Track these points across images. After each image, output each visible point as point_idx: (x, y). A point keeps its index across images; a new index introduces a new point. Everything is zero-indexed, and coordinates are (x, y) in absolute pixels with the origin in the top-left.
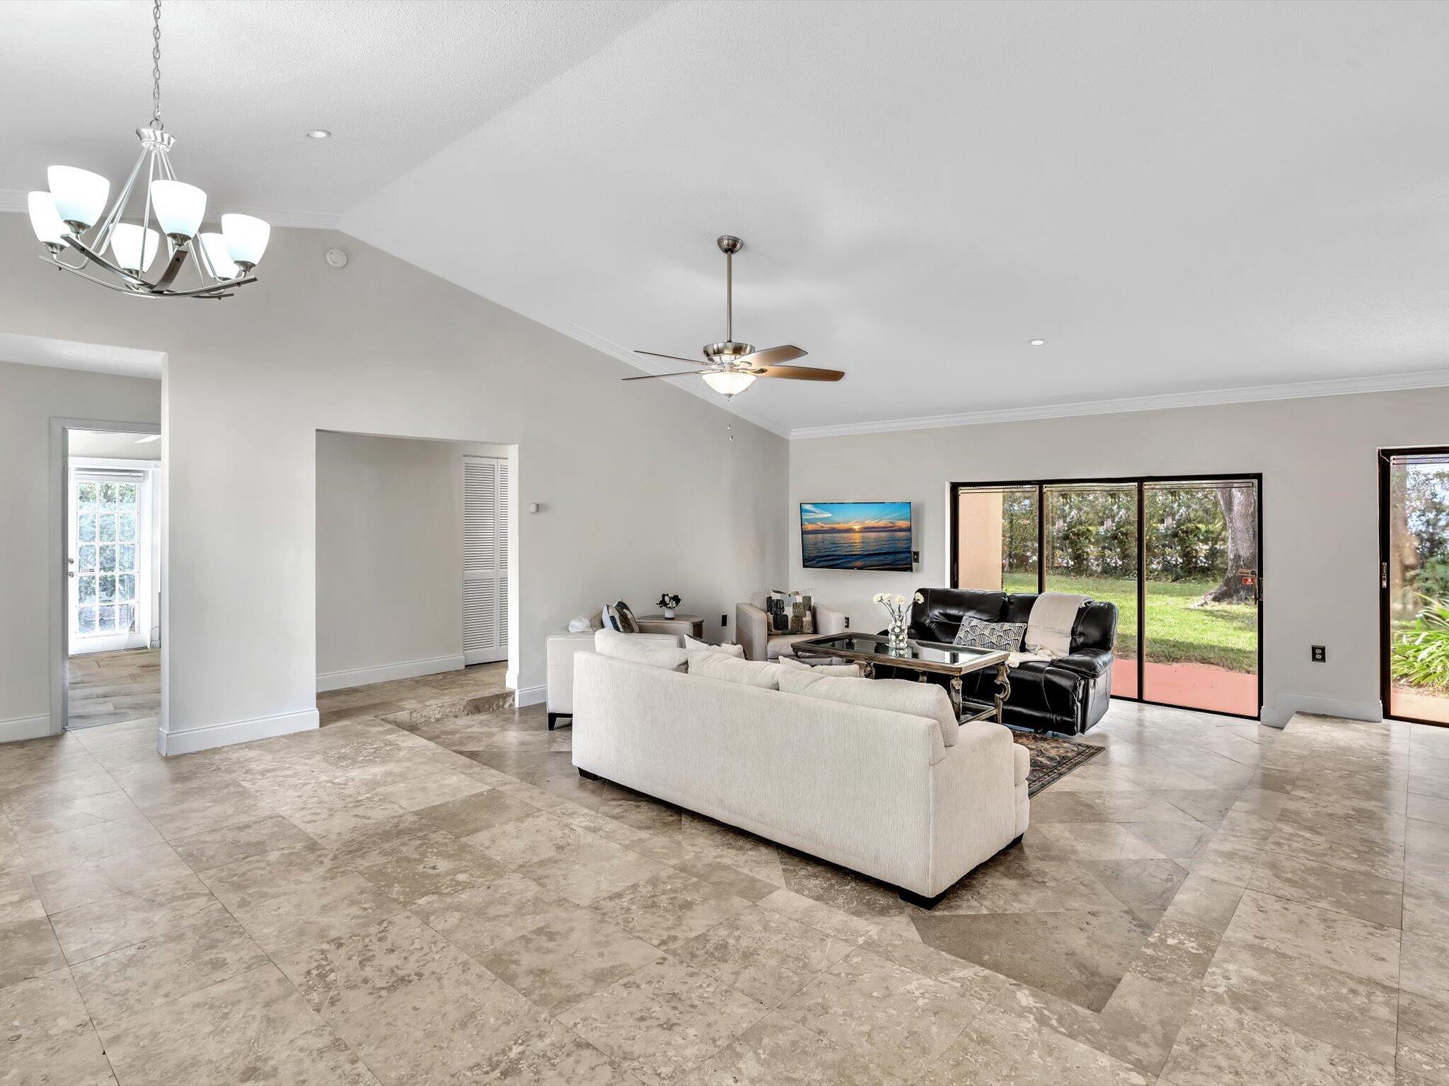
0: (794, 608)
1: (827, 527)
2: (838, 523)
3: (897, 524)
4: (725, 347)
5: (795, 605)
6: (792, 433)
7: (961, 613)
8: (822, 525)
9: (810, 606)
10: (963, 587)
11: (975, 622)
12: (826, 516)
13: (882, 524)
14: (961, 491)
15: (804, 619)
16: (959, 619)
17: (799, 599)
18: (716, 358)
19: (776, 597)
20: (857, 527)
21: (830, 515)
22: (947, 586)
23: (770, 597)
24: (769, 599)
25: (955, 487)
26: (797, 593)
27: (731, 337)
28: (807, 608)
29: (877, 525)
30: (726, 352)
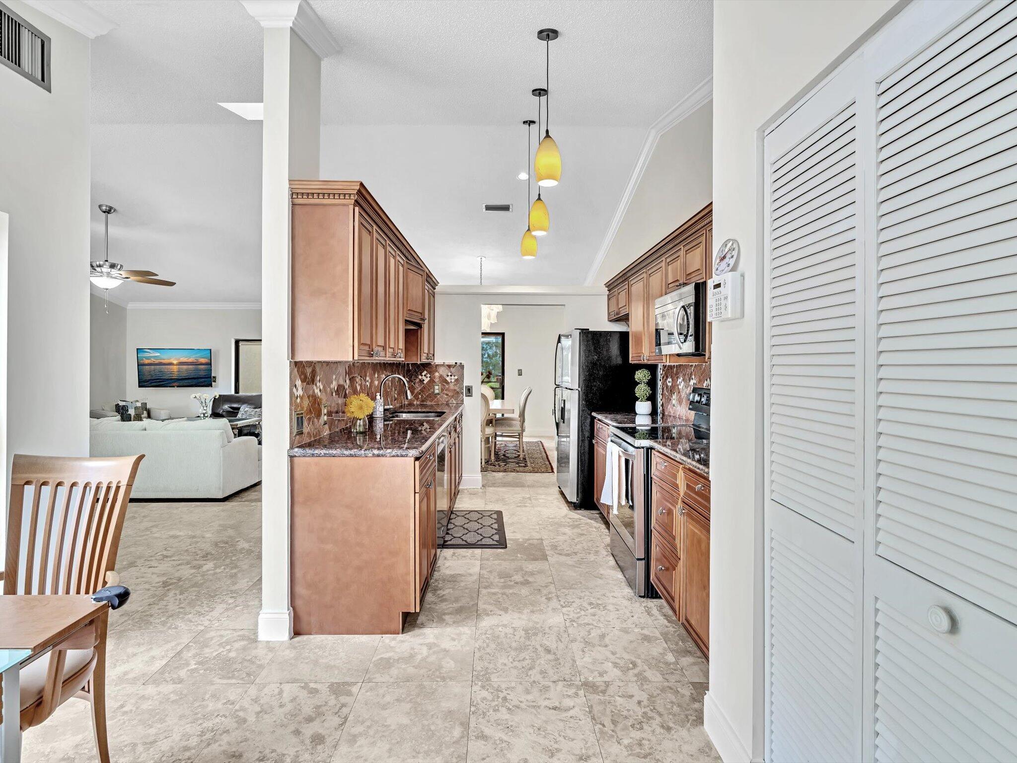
0: (135, 410)
1: (157, 362)
2: (164, 359)
3: (200, 361)
4: (105, 264)
5: (136, 408)
6: (129, 305)
7: (239, 406)
8: (154, 360)
9: (146, 408)
10: (241, 393)
11: (247, 409)
12: (156, 355)
13: (190, 360)
14: (241, 344)
15: (142, 416)
16: (238, 409)
17: (139, 404)
18: (98, 269)
19: (121, 404)
20: (175, 362)
21: (159, 354)
22: (233, 392)
23: (118, 404)
24: (117, 406)
25: (237, 342)
26: (137, 401)
27: (107, 258)
28: (144, 409)
29: (187, 361)
30: (104, 266)
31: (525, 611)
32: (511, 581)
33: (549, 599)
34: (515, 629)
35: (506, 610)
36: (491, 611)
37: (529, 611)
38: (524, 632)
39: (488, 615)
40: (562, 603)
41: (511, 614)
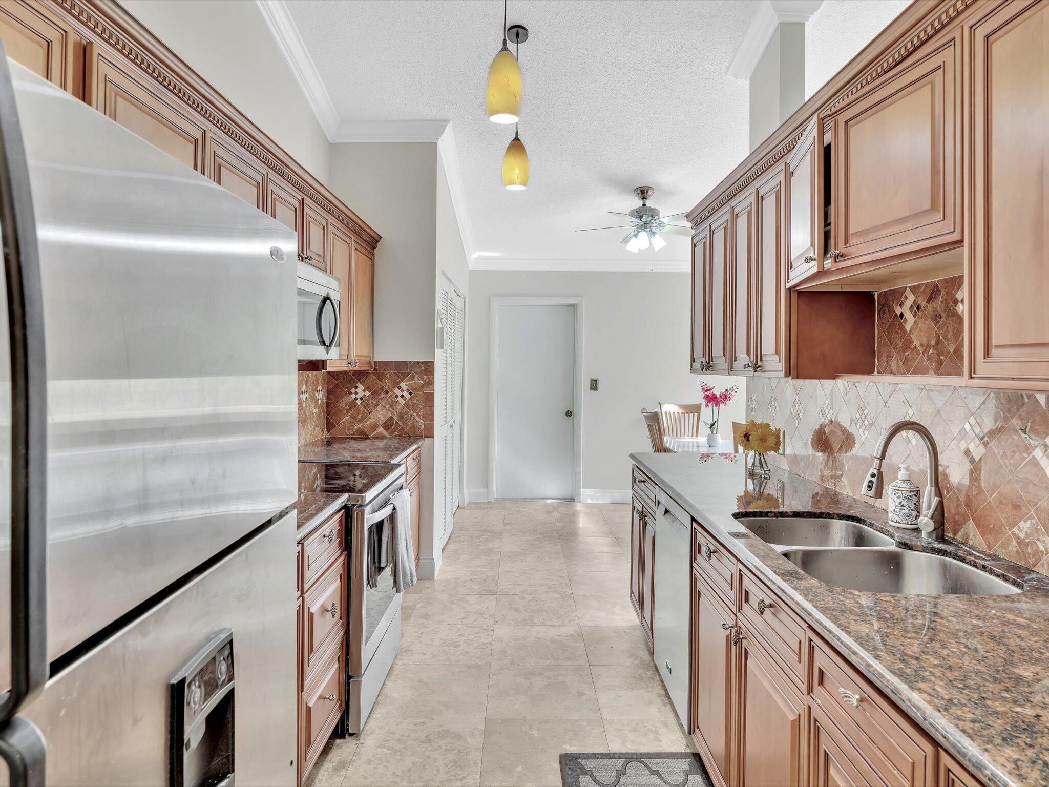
31: (532, 639)
32: (549, 678)
33: (503, 652)
34: (543, 624)
35: (553, 641)
36: (568, 639)
37: (528, 639)
38: (535, 621)
39: (571, 636)
40: (489, 647)
41: (548, 637)
